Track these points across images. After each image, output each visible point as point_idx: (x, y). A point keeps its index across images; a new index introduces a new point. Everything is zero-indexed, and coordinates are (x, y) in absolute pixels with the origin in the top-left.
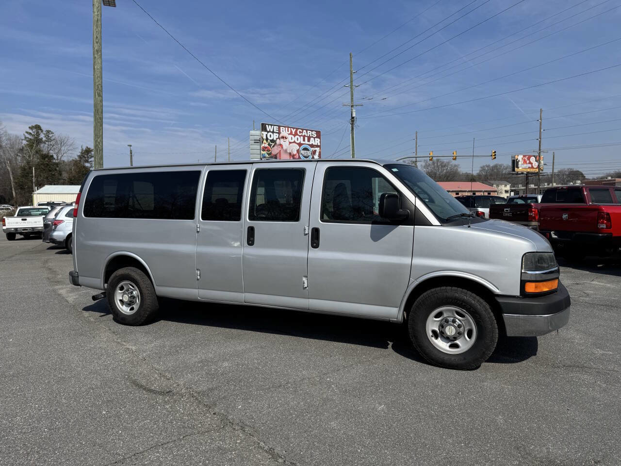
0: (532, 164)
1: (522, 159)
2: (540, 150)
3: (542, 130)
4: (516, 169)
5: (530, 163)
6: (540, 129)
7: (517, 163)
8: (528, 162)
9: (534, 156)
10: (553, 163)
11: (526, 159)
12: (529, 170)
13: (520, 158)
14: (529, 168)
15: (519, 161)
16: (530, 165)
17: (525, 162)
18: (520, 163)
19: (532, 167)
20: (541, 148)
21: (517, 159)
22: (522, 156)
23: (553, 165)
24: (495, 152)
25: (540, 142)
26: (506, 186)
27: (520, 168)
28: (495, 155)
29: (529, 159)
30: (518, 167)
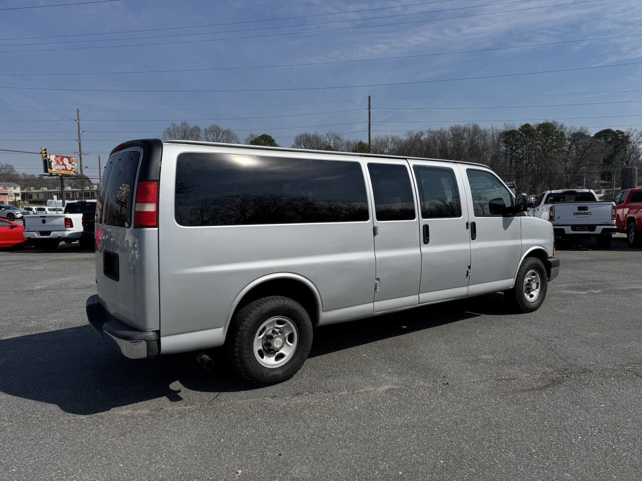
0: (65, 165)
1: (55, 159)
2: (80, 151)
3: (81, 131)
4: (49, 170)
5: (63, 164)
6: (79, 129)
7: (50, 163)
8: (61, 163)
9: (67, 157)
10: (100, 166)
11: (59, 159)
12: (63, 172)
13: (52, 158)
14: (63, 169)
15: (52, 161)
16: (64, 167)
17: (58, 163)
18: (53, 164)
19: (66, 169)
20: (82, 150)
21: (49, 159)
22: (54, 156)
23: (100, 169)
24: (45, 150)
25: (80, 143)
26: (15, 188)
27: (54, 170)
28: (46, 153)
29: (62, 160)
30: (51, 169)
